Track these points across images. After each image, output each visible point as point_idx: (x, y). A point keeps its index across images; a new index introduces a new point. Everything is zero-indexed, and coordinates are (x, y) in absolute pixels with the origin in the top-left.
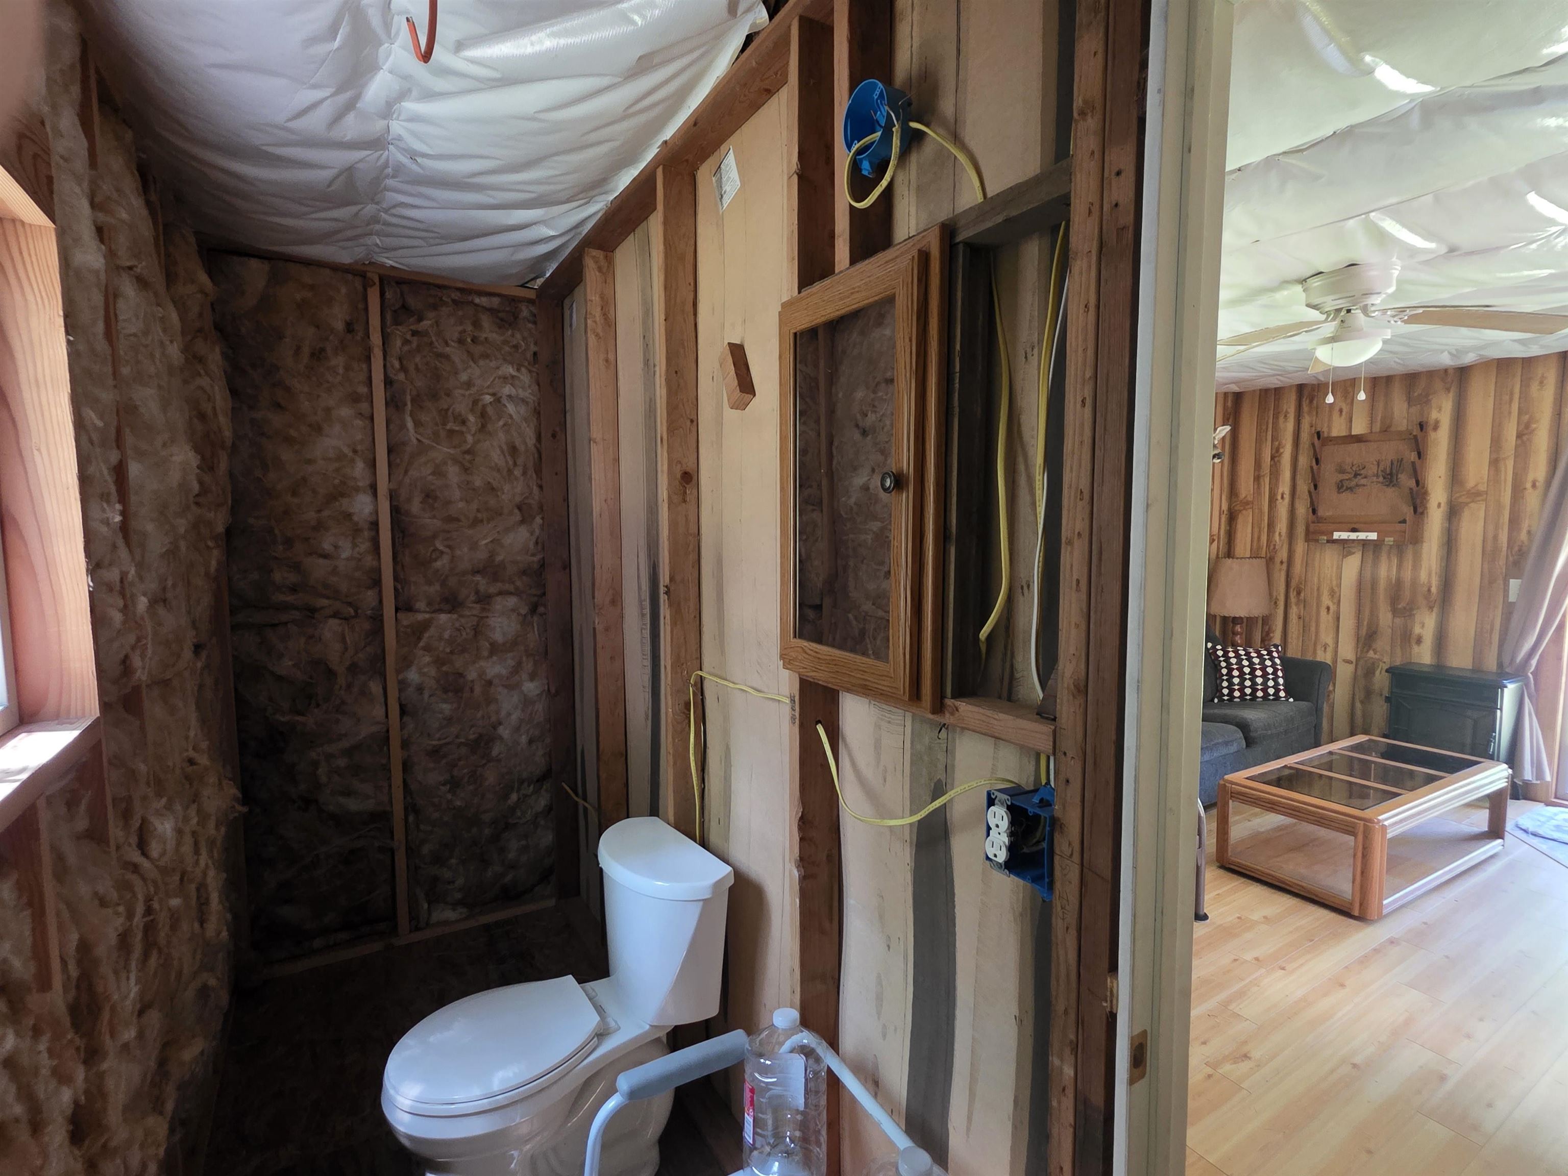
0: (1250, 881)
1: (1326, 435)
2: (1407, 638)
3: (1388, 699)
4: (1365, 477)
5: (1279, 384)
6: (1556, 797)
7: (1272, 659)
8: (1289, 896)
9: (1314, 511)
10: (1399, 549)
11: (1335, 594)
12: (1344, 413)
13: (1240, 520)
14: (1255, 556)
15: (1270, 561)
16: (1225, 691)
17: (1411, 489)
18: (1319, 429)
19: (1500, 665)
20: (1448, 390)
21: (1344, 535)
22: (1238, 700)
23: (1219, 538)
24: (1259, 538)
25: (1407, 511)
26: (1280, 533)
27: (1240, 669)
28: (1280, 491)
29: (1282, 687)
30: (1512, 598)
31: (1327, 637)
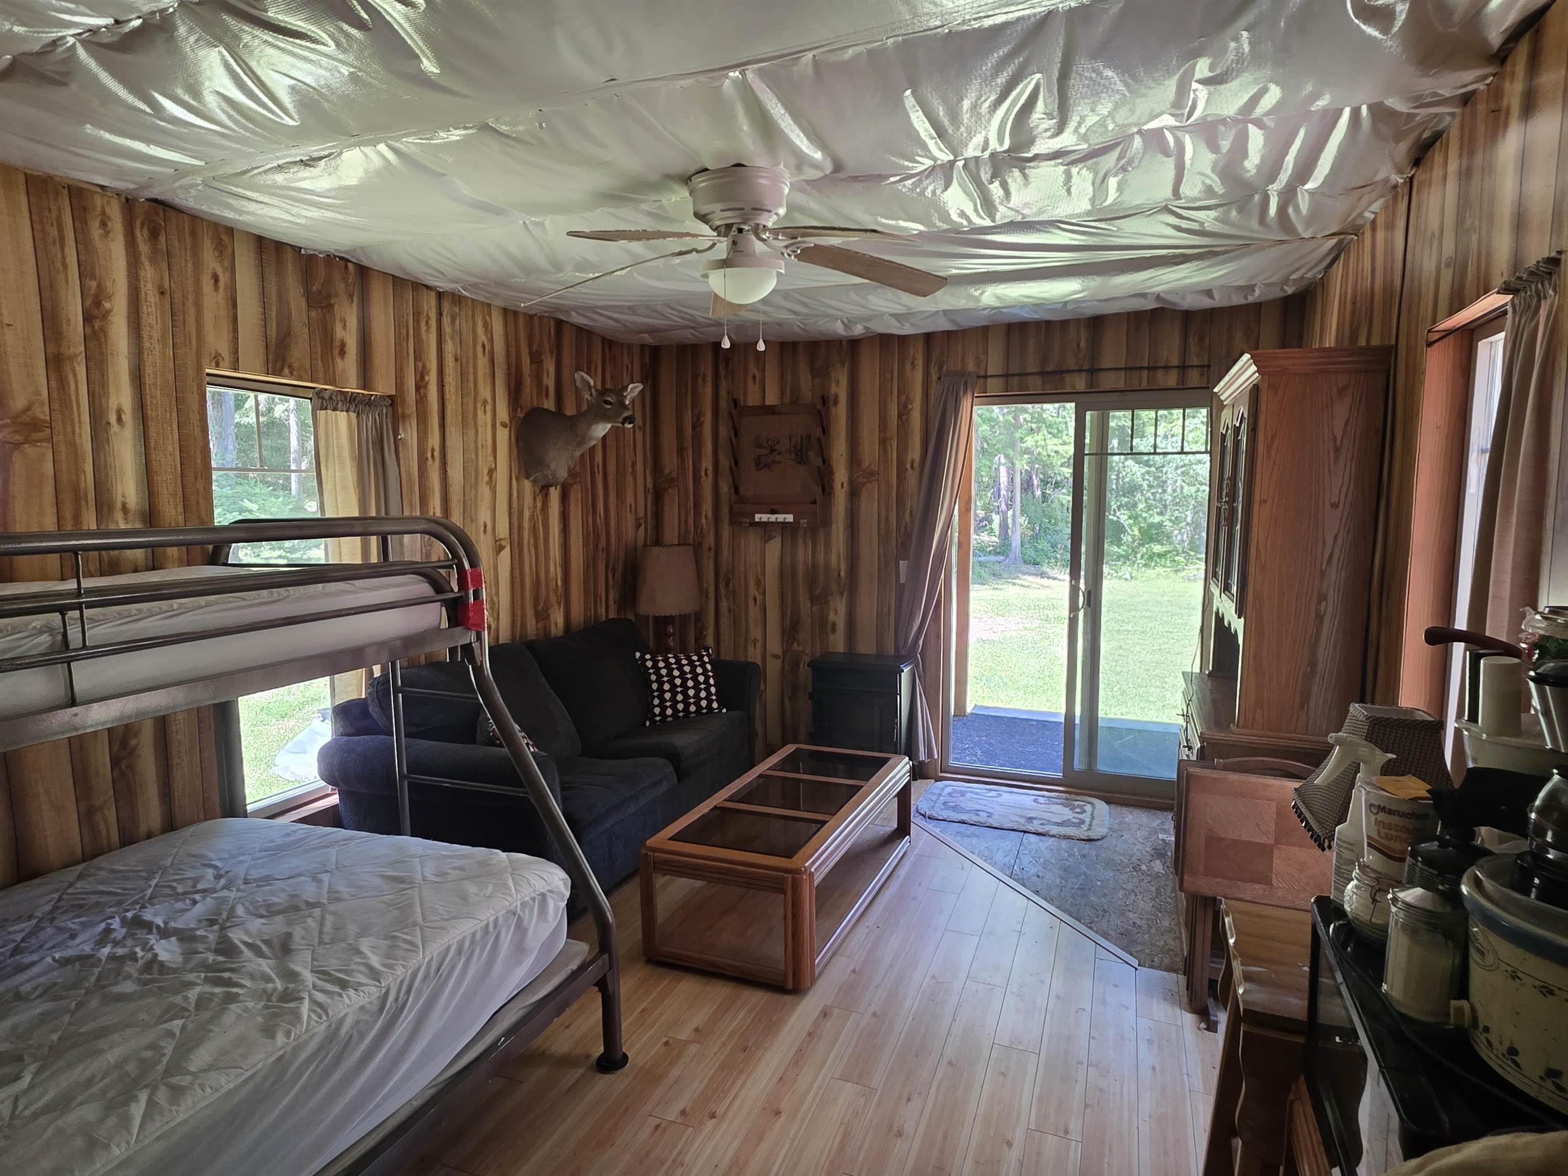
0: (681, 974)
1: (742, 404)
2: (824, 627)
3: (811, 696)
4: (780, 454)
5: (694, 341)
6: (941, 772)
7: (703, 665)
8: (723, 982)
9: (736, 491)
10: (813, 531)
11: (759, 583)
12: (757, 380)
13: (667, 498)
14: (682, 543)
15: (697, 548)
16: (657, 710)
17: (819, 468)
18: (735, 397)
19: (897, 648)
20: (843, 363)
21: (765, 517)
22: (669, 719)
23: (646, 522)
24: (686, 521)
25: (818, 491)
26: (706, 516)
27: (671, 682)
28: (703, 467)
29: (714, 697)
30: (902, 581)
31: (756, 632)
